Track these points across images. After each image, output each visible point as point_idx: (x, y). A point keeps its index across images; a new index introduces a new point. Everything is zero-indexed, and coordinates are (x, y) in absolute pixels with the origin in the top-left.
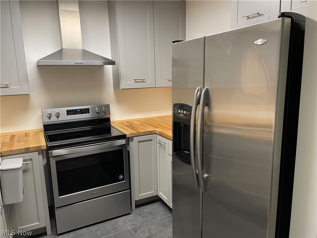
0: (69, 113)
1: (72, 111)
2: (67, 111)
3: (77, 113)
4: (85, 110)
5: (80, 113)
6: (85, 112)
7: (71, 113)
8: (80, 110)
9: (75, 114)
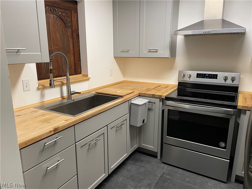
0: (199, 76)
1: (201, 75)
2: (198, 74)
3: (205, 77)
4: (213, 76)
5: (208, 78)
6: (212, 77)
7: (200, 76)
8: (209, 74)
9: (204, 78)
